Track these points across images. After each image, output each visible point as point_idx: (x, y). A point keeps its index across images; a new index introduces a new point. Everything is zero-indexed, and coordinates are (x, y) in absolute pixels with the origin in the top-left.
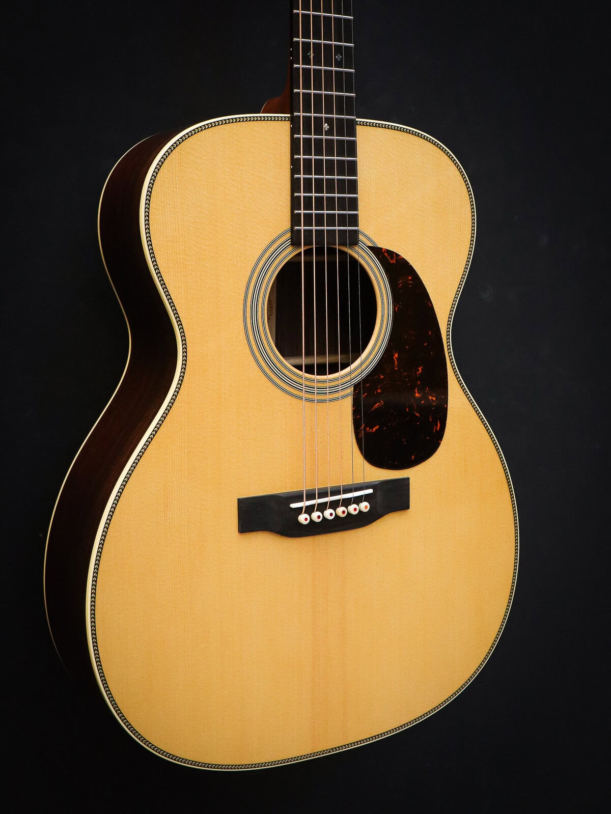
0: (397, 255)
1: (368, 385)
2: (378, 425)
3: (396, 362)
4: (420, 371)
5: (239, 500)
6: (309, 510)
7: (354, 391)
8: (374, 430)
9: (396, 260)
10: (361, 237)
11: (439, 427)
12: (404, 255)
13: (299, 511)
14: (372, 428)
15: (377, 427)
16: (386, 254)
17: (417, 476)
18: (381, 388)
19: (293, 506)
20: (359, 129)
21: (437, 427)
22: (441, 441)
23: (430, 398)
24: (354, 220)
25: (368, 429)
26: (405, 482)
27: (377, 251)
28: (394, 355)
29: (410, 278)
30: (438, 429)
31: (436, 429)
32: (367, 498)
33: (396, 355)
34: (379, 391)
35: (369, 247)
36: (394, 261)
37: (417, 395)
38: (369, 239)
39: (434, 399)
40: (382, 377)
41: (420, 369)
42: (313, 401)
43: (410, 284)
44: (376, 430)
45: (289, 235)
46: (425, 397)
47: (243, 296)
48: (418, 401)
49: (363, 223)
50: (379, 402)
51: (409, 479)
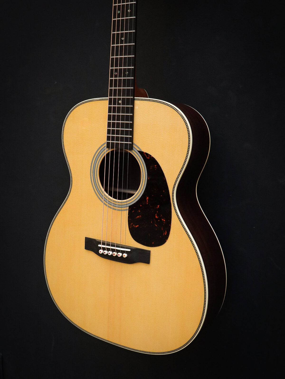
0: (150, 156)
1: (135, 208)
2: (138, 225)
3: (147, 201)
4: (158, 207)
5: (86, 238)
7: (129, 209)
8: (137, 226)
9: (150, 158)
10: (134, 146)
11: (166, 233)
12: (153, 155)
13: (100, 248)
14: (136, 225)
15: (138, 226)
16: (145, 155)
17: (154, 251)
19: (100, 245)
21: (165, 233)
22: (167, 240)
23: (163, 220)
24: (131, 140)
25: (134, 225)
26: (148, 253)
27: (141, 153)
28: (147, 198)
29: (156, 166)
30: (166, 234)
31: (165, 234)
32: (127, 252)
33: (148, 198)
34: (139, 211)
35: (138, 151)
36: (149, 158)
37: (156, 217)
38: (139, 148)
40: (141, 206)
41: (158, 206)
42: (116, 210)
43: (155, 168)
44: (137, 227)
45: (107, 144)
46: (160, 218)
47: (90, 165)
48: (157, 219)
49: (136, 141)
50: (139, 216)
51: (149, 251)
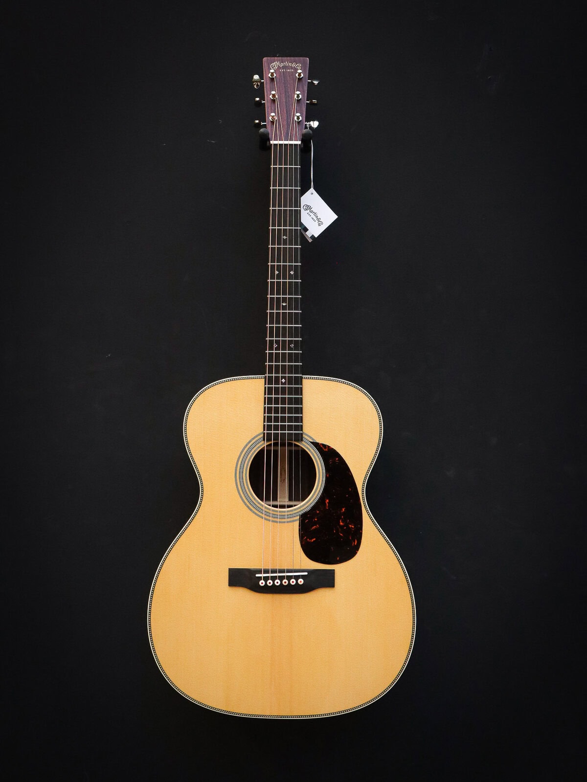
0: (329, 447)
1: (309, 516)
3: (327, 505)
5: (230, 570)
6: (266, 579)
7: (300, 518)
8: (312, 541)
9: (328, 449)
10: (304, 435)
11: (356, 543)
12: (333, 446)
13: (260, 578)
14: (312, 539)
15: (314, 539)
16: (321, 446)
17: (341, 570)
18: (317, 518)
19: (257, 575)
20: (304, 381)
22: (358, 551)
23: (350, 526)
24: (300, 428)
25: (308, 540)
26: (332, 573)
27: (316, 445)
28: (326, 501)
29: (336, 459)
31: (354, 544)
32: (303, 577)
33: (328, 501)
34: (316, 519)
35: (312, 443)
36: (326, 450)
37: (341, 524)
38: (311, 438)
39: (353, 527)
40: (318, 512)
41: (343, 509)
42: (277, 522)
43: (338, 462)
44: (314, 541)
45: (262, 435)
46: (347, 525)
47: (235, 466)
48: (342, 527)
49: (306, 430)
50: (316, 525)
51: (334, 570)
